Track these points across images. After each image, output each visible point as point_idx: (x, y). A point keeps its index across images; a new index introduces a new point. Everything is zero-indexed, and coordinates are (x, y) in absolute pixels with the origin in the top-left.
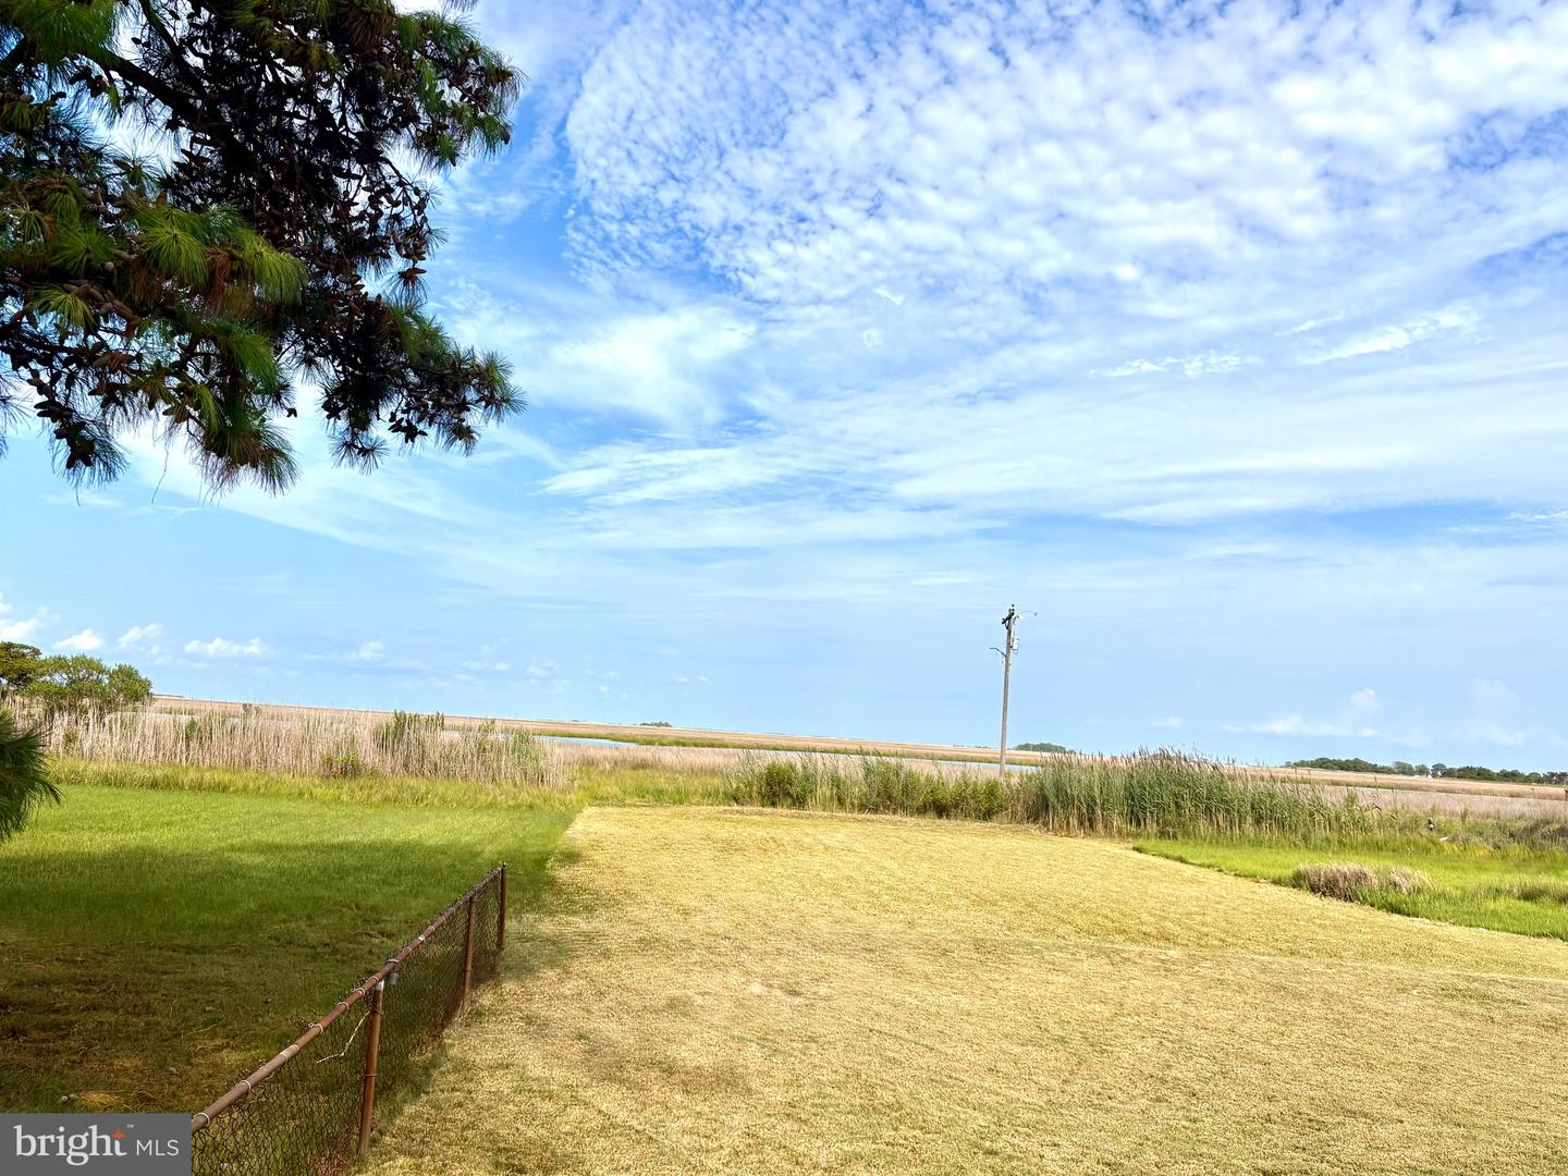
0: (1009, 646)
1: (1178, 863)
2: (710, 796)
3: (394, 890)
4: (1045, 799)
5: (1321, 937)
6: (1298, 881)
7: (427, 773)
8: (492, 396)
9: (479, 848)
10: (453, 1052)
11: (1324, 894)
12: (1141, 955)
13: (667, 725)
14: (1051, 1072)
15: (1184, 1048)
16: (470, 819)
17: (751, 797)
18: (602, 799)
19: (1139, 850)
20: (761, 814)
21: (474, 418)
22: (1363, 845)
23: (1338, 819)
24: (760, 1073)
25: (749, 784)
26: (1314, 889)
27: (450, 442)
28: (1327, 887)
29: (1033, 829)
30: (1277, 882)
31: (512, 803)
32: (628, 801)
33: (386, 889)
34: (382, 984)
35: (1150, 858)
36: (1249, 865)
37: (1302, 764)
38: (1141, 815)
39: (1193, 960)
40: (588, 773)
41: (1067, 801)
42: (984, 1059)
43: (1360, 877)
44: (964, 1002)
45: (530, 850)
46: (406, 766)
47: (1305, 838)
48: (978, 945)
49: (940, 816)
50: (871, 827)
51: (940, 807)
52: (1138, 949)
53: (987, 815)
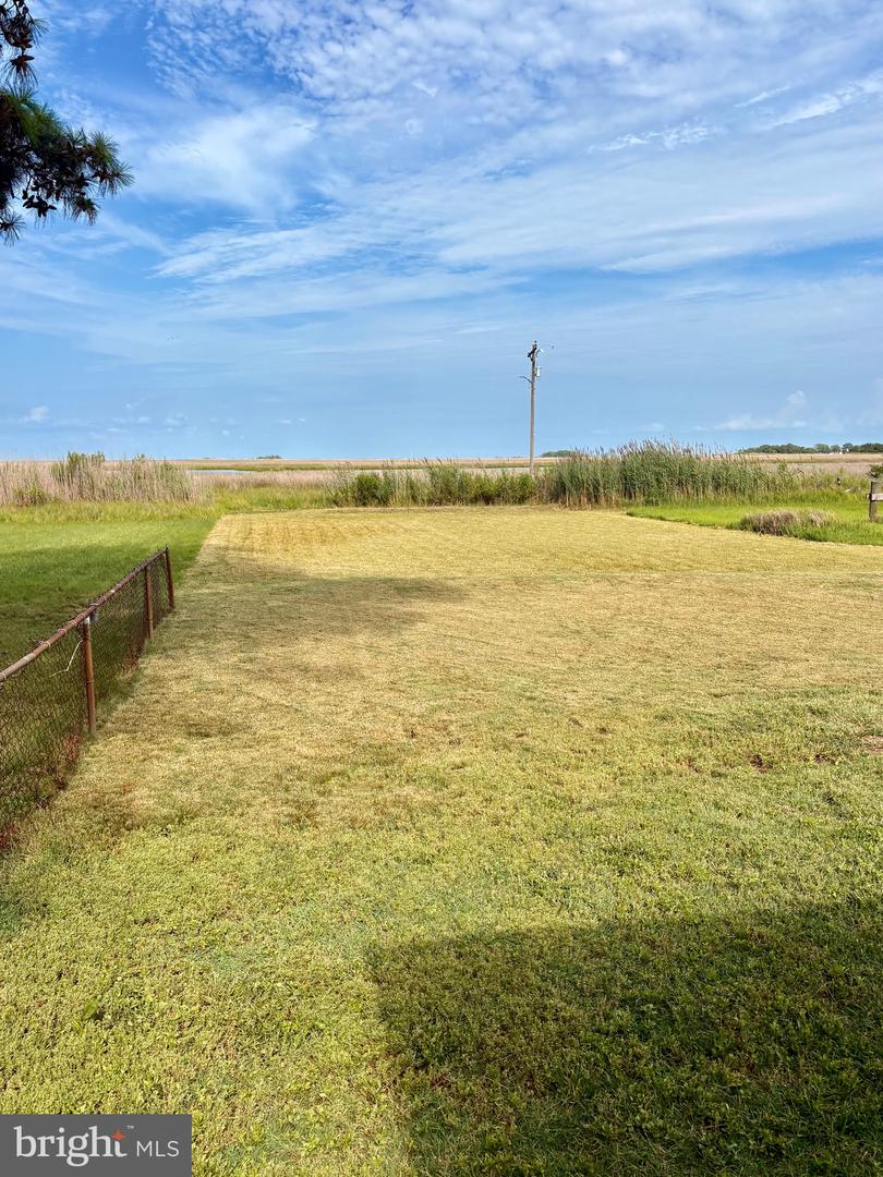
0: (534, 374)
1: (659, 521)
2: (317, 502)
3: (85, 577)
4: (563, 486)
5: (759, 559)
6: (744, 525)
7: (97, 498)
8: (105, 172)
9: (145, 546)
10: (148, 672)
11: (763, 532)
12: (632, 578)
13: (278, 457)
14: (570, 651)
15: (663, 631)
16: (137, 528)
17: (347, 500)
18: (235, 509)
19: (631, 515)
20: (356, 512)
21: (93, 192)
22: (791, 499)
23: (774, 482)
24: (370, 667)
25: (345, 492)
26: (755, 530)
27: (76, 214)
28: (765, 528)
29: (555, 507)
30: (730, 527)
31: (167, 515)
32: (254, 510)
33: (80, 577)
34: (88, 619)
35: (638, 519)
36: (710, 518)
37: (750, 451)
38: (632, 491)
39: (668, 580)
40: (222, 493)
41: (579, 485)
42: (525, 647)
43: (788, 518)
44: (509, 615)
45: (185, 545)
46: (81, 494)
47: (750, 498)
48: (517, 581)
49: (488, 503)
50: (438, 515)
51: (486, 497)
52: (629, 575)
53: (522, 500)
